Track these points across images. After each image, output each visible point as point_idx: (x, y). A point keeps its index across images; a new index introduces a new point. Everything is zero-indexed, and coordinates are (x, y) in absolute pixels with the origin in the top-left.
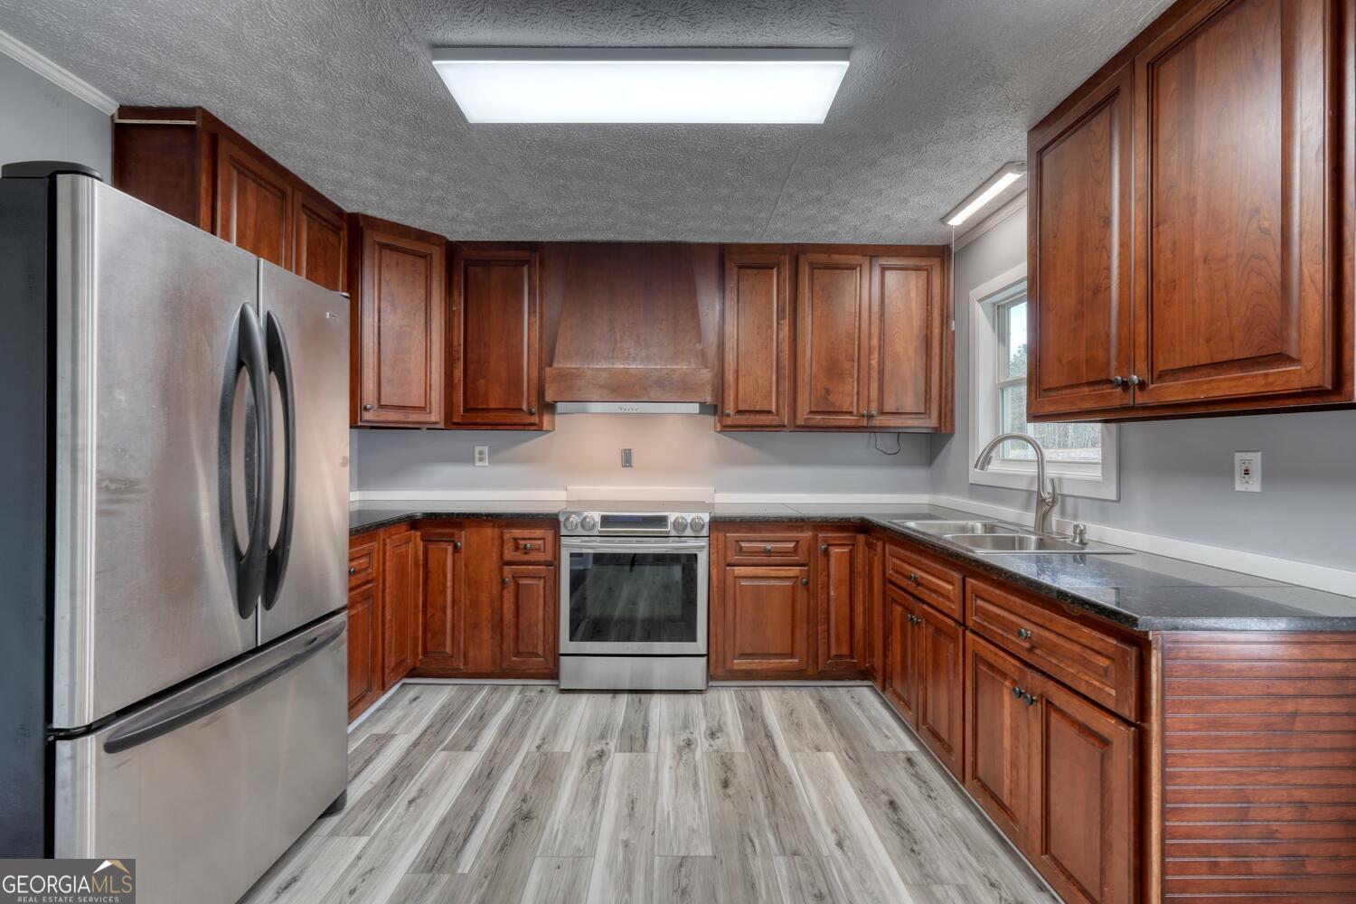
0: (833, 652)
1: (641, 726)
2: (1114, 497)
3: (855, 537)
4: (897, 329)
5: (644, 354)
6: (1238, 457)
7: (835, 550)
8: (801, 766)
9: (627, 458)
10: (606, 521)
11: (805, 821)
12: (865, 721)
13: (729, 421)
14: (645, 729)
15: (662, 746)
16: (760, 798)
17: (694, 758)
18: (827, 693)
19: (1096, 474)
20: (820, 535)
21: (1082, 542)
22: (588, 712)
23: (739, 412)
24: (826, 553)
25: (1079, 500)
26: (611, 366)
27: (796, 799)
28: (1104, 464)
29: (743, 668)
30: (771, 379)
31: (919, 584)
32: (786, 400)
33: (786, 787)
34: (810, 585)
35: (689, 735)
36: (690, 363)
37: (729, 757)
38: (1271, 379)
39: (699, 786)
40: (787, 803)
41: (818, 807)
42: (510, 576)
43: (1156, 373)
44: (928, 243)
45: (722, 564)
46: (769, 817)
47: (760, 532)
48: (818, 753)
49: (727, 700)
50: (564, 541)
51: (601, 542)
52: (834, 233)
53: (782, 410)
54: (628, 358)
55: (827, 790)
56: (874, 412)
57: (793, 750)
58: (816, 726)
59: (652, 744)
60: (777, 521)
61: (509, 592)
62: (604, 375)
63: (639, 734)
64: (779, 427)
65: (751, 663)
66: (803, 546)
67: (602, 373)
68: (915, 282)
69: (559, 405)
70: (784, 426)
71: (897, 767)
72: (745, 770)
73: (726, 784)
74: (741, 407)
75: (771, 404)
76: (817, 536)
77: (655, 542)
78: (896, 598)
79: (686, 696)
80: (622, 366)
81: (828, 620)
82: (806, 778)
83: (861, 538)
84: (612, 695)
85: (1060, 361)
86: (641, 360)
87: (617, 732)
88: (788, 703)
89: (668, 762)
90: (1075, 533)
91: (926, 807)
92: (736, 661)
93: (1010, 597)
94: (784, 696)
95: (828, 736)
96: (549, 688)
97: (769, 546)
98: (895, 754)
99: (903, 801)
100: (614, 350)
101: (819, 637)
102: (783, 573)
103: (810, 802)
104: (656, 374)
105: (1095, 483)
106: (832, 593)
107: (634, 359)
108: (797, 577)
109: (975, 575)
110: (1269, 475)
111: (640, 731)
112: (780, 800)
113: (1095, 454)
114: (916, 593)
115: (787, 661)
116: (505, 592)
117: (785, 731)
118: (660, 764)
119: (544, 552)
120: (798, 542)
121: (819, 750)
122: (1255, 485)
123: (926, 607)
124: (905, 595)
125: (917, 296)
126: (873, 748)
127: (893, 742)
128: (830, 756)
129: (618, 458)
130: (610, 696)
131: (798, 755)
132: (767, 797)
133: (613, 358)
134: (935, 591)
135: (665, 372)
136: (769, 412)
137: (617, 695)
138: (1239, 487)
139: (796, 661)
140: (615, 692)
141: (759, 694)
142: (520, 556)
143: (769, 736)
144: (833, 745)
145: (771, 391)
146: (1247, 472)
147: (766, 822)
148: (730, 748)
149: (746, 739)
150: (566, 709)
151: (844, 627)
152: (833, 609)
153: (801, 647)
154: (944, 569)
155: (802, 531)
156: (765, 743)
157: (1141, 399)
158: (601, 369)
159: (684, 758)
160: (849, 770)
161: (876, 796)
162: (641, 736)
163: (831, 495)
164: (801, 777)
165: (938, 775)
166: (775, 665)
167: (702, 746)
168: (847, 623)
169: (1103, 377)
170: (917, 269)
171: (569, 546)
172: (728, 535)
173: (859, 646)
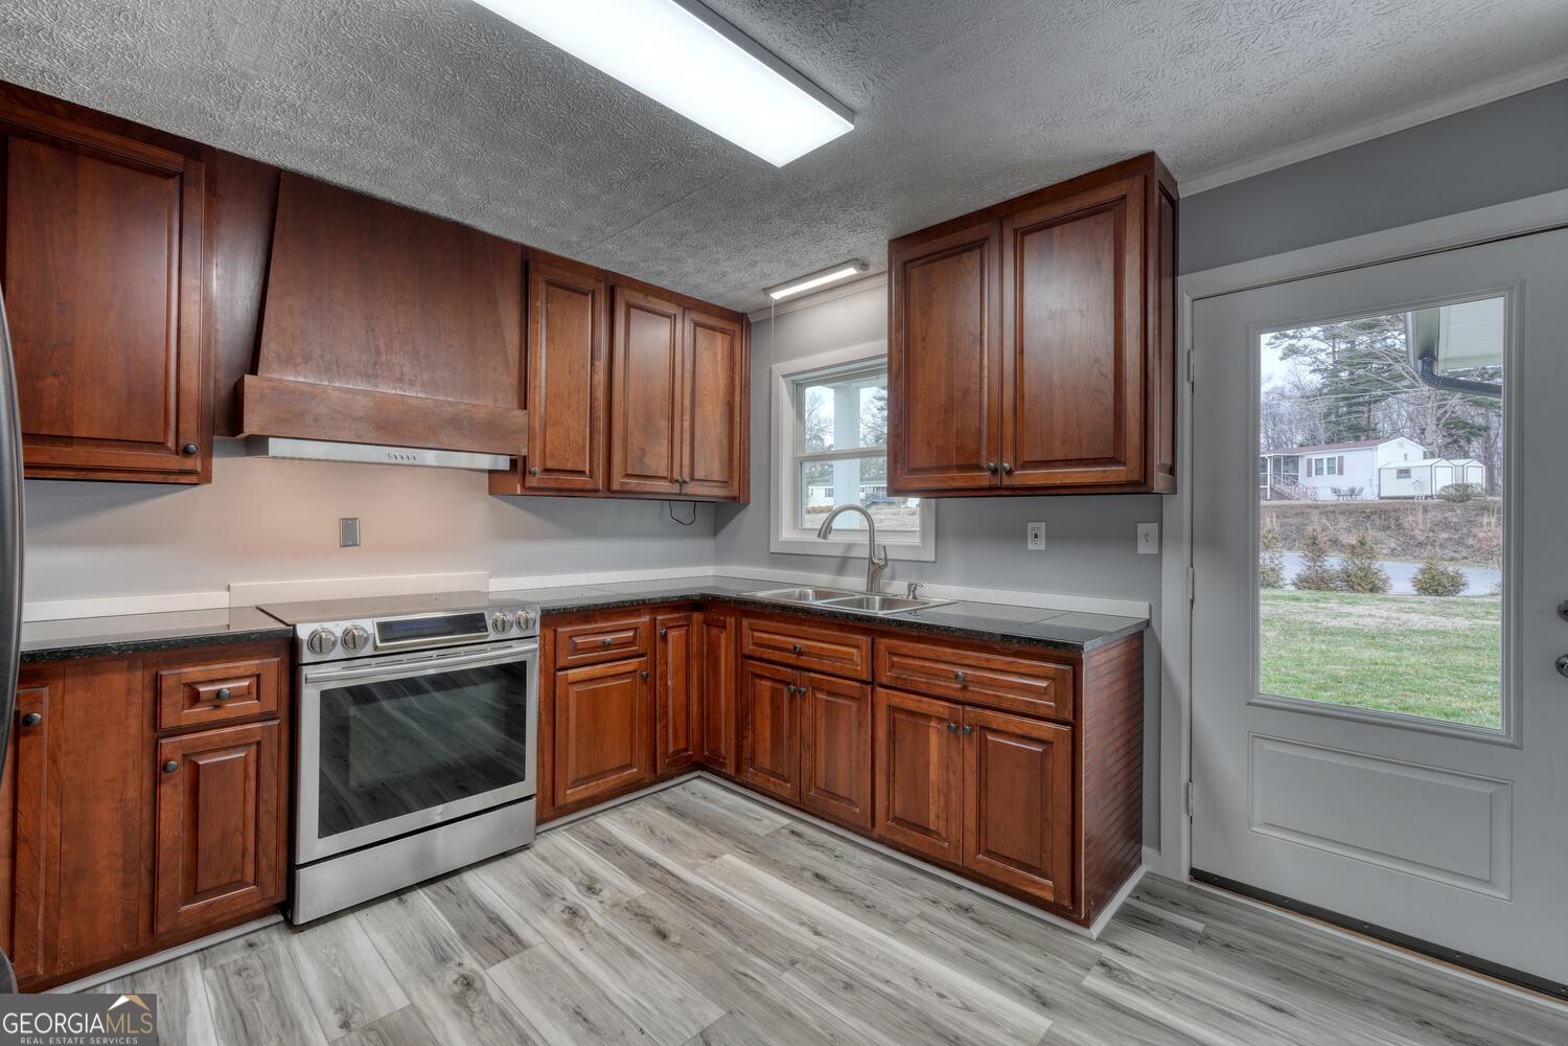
0: (671, 749)
1: (486, 920)
2: (932, 558)
3: (690, 616)
4: (706, 392)
5: (426, 378)
6: (1030, 525)
7: (673, 634)
8: (712, 879)
9: (349, 534)
10: (387, 630)
11: (770, 929)
12: (725, 812)
13: (532, 482)
14: (495, 919)
15: (543, 931)
16: (710, 930)
17: (597, 925)
18: (664, 797)
19: (916, 540)
20: (659, 618)
21: (914, 598)
22: (381, 940)
23: (547, 470)
24: (664, 638)
25: (897, 563)
26: (373, 389)
27: (742, 913)
28: (924, 532)
29: (579, 797)
30: (584, 432)
31: (800, 653)
32: (601, 460)
33: (722, 906)
34: (651, 680)
35: (563, 902)
36: (496, 400)
37: (634, 904)
38: (1107, 474)
39: (635, 952)
40: (739, 922)
41: (768, 911)
42: (179, 756)
43: (1020, 463)
44: (733, 308)
45: (553, 669)
46: (738, 944)
47: (596, 622)
48: (716, 861)
49: (564, 843)
50: (308, 672)
51: (378, 665)
52: (660, 274)
53: (596, 472)
54: (401, 380)
55: (760, 893)
56: (688, 479)
57: (692, 868)
58: (689, 835)
59: (525, 933)
60: (618, 607)
61: (175, 786)
62: (363, 401)
63: (494, 931)
64: (592, 492)
65: (586, 789)
66: (643, 632)
67: (359, 397)
68: (720, 344)
69: (271, 441)
70: (597, 491)
71: (790, 842)
72: (664, 910)
73: (663, 935)
74: (550, 465)
75: (584, 464)
76: (655, 619)
77: (466, 653)
78: (758, 672)
79: (508, 858)
80: (393, 392)
81: (665, 714)
82: (729, 888)
83: (697, 616)
84: (396, 899)
85: (929, 445)
86: (423, 385)
87: (459, 944)
88: (639, 823)
89: (571, 946)
90: (909, 590)
91: (842, 866)
92: (568, 792)
93: (935, 648)
94: (629, 816)
95: (711, 842)
96: (262, 935)
97: (608, 638)
98: (778, 832)
99: (824, 870)
100: (376, 364)
101: (658, 735)
102: (622, 669)
103: (756, 909)
104: (450, 409)
105: (915, 548)
106: (669, 683)
107: (412, 384)
108: (635, 671)
109: (885, 634)
110: (1049, 538)
111: (493, 927)
112: (729, 922)
113: (915, 523)
114: (799, 663)
115: (626, 773)
116: (166, 790)
117: (663, 852)
118: (562, 952)
119: (258, 698)
120: (636, 629)
121: (715, 857)
122: (1041, 545)
123: (812, 674)
124: (778, 668)
125: (722, 359)
126: (756, 835)
127: (765, 821)
128: (728, 857)
129: (333, 533)
130: (393, 903)
131: (700, 870)
132: (714, 926)
133: (376, 376)
134: (828, 657)
135: (462, 407)
136: (582, 473)
137: (404, 897)
138: (1031, 547)
139: (635, 770)
140: (398, 894)
141: (597, 824)
142: (201, 713)
143: (654, 865)
144: (721, 846)
145: (584, 446)
146: (1036, 536)
147: (740, 950)
148: (627, 895)
149: (633, 878)
150: (333, 951)
151: (681, 719)
152: (670, 701)
153: (642, 754)
154: (842, 634)
155: (640, 616)
156: (657, 874)
157: (1007, 481)
158: (358, 392)
159: (586, 931)
160: (759, 864)
161: (801, 877)
162: (499, 932)
163: (618, 573)
164: (723, 889)
165: (826, 836)
166: (612, 783)
167: (591, 906)
168: (684, 713)
169: (974, 462)
170: (723, 331)
171: (319, 678)
172: (560, 630)
173: (695, 736)
